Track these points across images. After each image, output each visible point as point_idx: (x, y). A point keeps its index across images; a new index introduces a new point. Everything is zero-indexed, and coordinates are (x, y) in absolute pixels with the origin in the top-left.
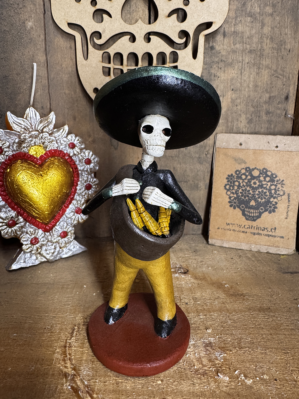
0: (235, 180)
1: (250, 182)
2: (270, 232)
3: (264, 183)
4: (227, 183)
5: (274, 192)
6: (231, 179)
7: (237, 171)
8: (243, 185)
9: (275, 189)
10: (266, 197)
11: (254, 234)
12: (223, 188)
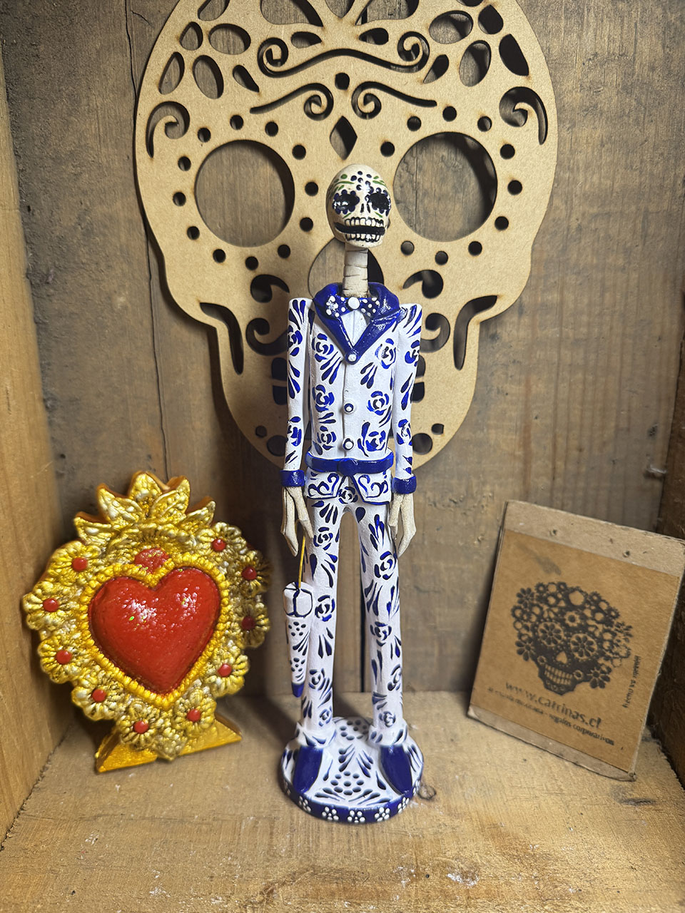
0: (535, 602)
1: (563, 614)
2: (587, 723)
3: (591, 622)
4: (517, 605)
5: (609, 647)
6: (528, 599)
7: (541, 585)
8: (549, 617)
9: (611, 642)
10: (590, 652)
11: (557, 720)
12: (507, 612)
